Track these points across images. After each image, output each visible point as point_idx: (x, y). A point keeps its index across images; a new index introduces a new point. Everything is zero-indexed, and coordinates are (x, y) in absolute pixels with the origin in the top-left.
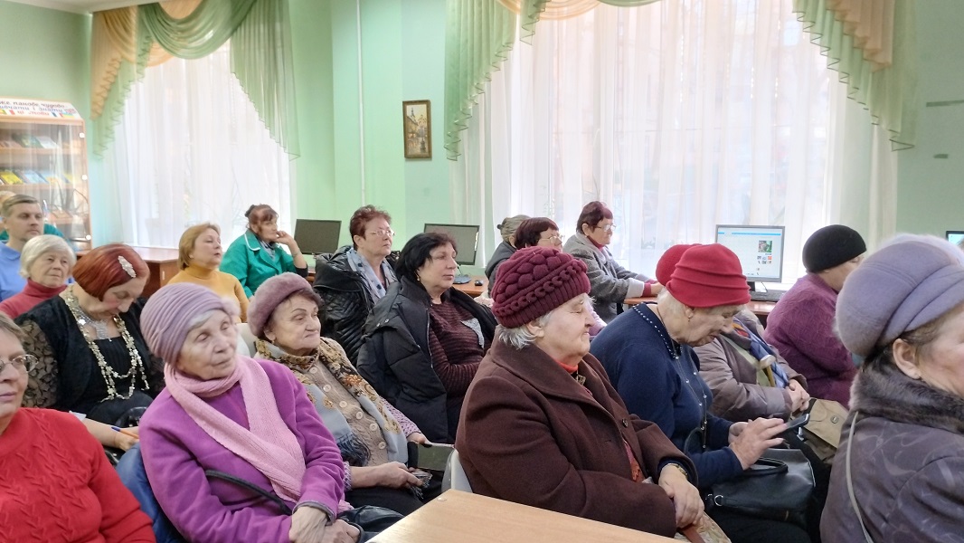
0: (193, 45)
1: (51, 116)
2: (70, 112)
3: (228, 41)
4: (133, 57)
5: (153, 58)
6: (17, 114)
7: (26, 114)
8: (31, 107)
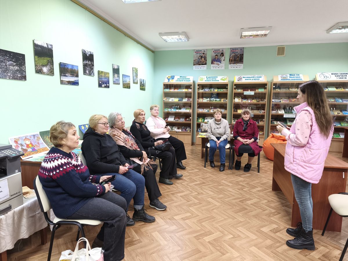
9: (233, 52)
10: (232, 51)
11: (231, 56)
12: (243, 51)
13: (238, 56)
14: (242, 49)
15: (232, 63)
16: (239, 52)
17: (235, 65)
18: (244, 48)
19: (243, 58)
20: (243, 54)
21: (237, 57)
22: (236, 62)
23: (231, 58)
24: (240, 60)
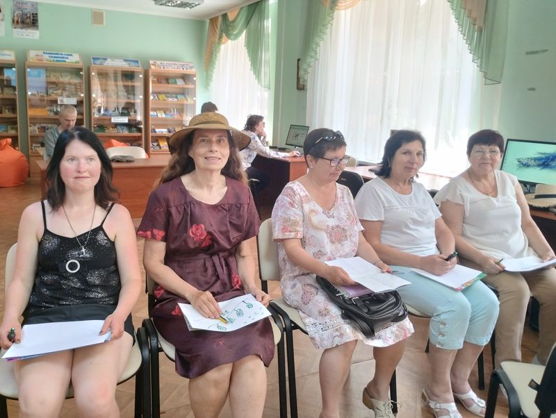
0: (235, 33)
1: (181, 69)
2: (191, 67)
3: (245, 31)
4: (217, 40)
5: (223, 41)
6: (166, 69)
7: (170, 69)
8: (173, 66)
9: (19, 9)
10: (16, 5)
11: (15, 15)
12: (37, 9)
13: (28, 16)
14: (34, 5)
15: (18, 26)
16: (29, 10)
17: (24, 30)
18: (37, 3)
19: (37, 20)
20: (36, 14)
21: (27, 18)
22: (25, 25)
23: (16, 19)
24: (33, 23)
